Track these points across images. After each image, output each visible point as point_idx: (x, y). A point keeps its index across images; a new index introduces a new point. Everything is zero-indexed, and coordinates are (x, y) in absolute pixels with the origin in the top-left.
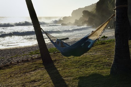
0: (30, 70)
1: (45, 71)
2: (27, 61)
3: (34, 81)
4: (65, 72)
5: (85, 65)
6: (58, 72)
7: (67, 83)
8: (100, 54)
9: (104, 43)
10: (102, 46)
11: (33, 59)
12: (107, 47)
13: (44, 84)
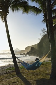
0: (10, 77)
1: (18, 78)
2: (7, 73)
3: (14, 82)
4: (28, 78)
5: (37, 74)
6: (25, 78)
7: (31, 83)
8: (43, 69)
9: (44, 64)
10: (43, 65)
11: (9, 72)
12: (46, 66)
13: (19, 84)
